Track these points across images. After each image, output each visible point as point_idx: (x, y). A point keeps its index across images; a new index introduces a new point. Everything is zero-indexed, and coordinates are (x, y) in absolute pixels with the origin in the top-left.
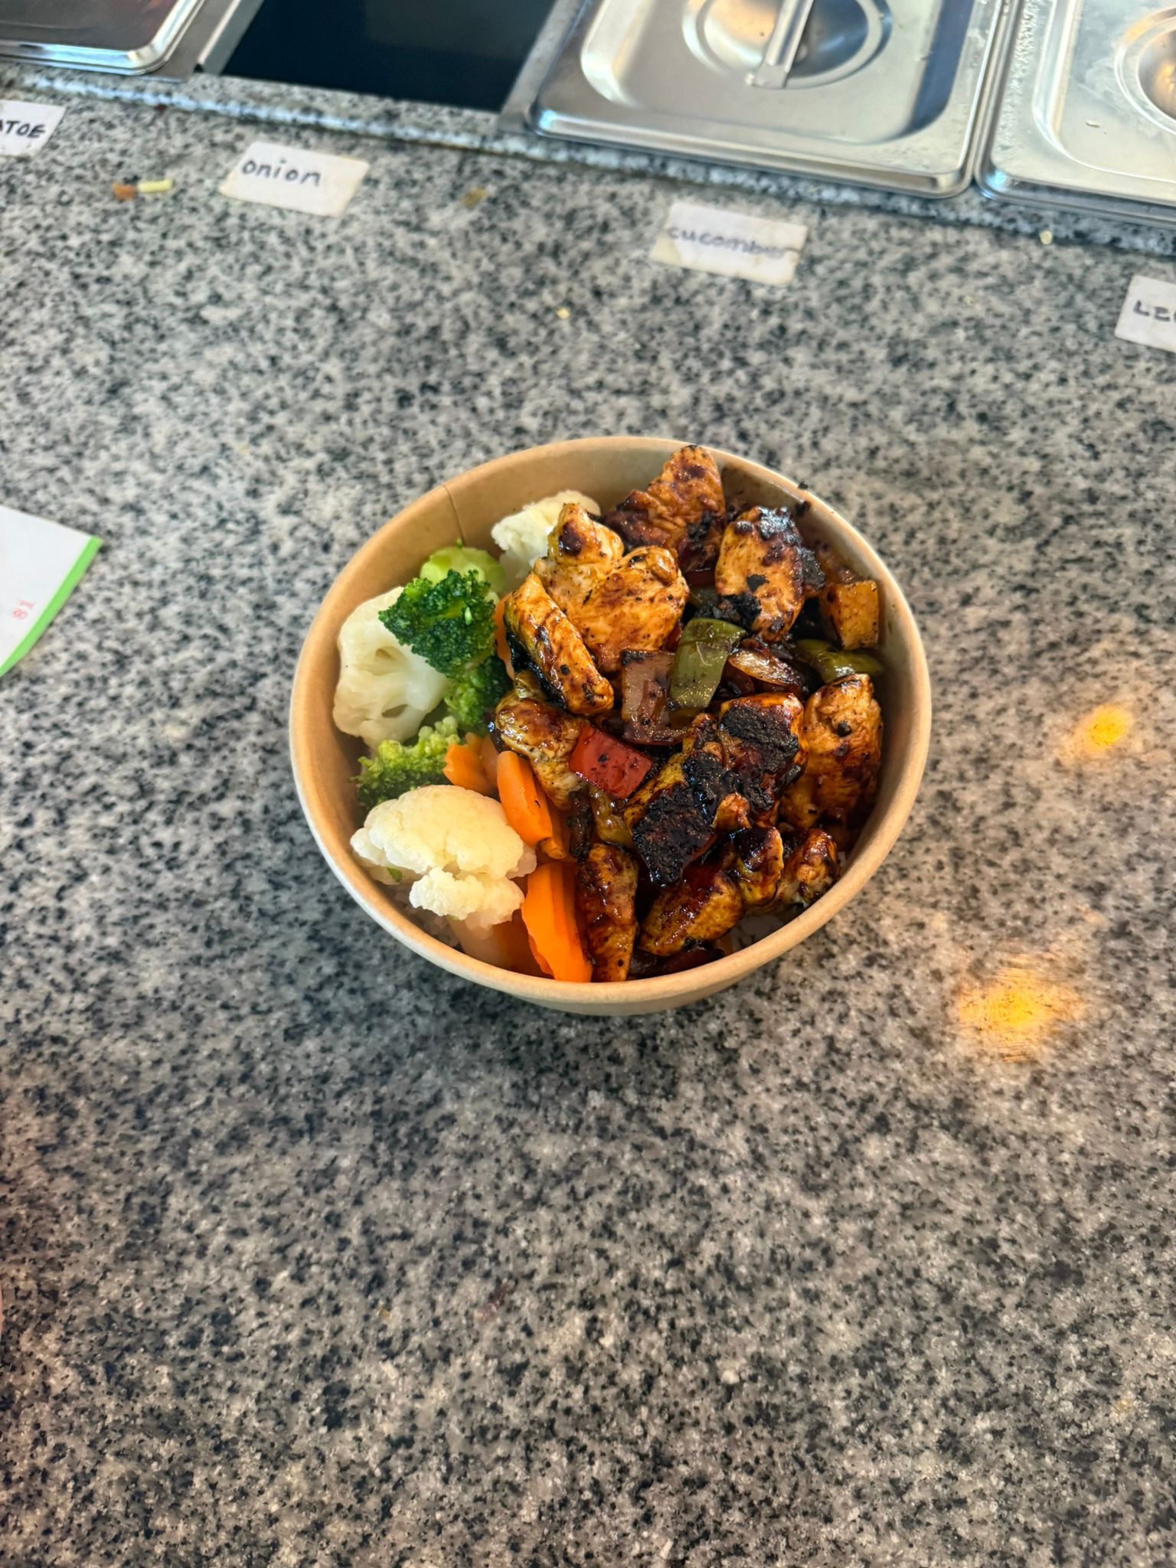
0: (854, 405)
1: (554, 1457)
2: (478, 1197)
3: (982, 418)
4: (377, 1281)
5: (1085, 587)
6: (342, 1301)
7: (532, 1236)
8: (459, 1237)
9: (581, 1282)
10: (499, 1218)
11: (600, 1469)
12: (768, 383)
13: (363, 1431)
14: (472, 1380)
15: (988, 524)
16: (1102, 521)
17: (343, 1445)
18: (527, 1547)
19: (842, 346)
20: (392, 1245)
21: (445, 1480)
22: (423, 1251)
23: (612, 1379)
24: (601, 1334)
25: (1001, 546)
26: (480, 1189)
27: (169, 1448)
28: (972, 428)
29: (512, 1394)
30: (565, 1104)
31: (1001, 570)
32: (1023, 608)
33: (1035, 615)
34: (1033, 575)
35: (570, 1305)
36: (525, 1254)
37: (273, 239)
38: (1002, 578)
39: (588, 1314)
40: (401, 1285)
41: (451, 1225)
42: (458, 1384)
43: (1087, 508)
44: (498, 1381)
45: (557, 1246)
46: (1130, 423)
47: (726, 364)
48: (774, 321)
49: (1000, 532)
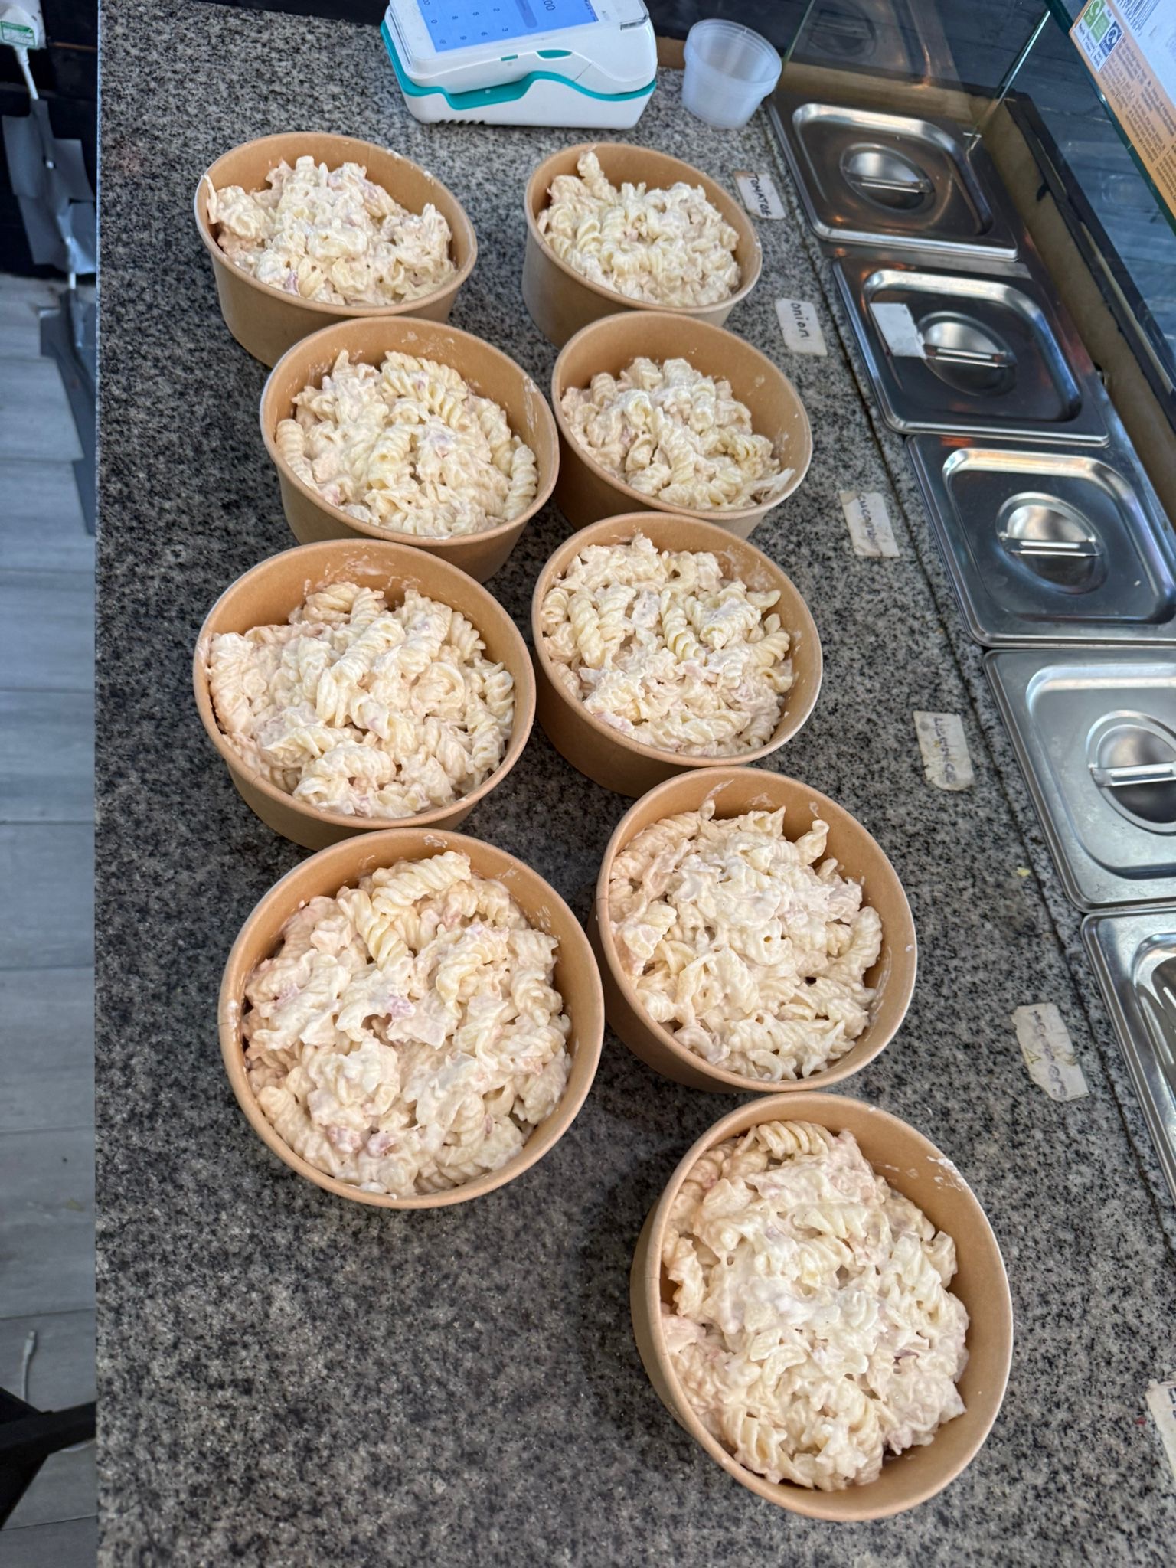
12: (793, 559)
17: (217, 513)
19: (834, 588)
27: (190, 453)
37: (760, 328)
46: (861, 726)
47: (794, 539)
48: (831, 554)
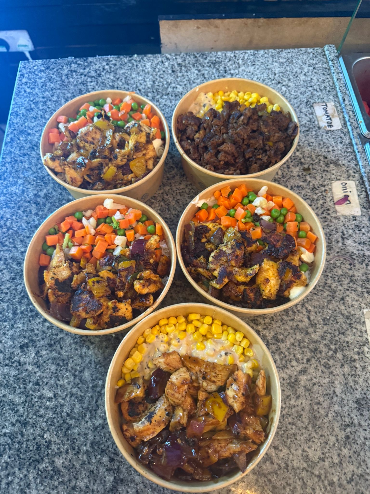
0: (334, 392)
1: (22, 399)
2: (73, 361)
3: (347, 437)
4: (50, 345)
5: (295, 488)
6: (45, 339)
7: (67, 377)
8: (63, 360)
9: (59, 393)
10: (69, 368)
11: (21, 410)
13: (20, 354)
14: (34, 374)
15: (306, 449)
16: (323, 490)
18: (4, 399)
20: (59, 346)
21: (14, 376)
22: (59, 353)
23: (40, 407)
24: (49, 401)
25: (300, 455)
26: (75, 361)
28: (342, 435)
29: (33, 385)
30: (98, 375)
31: (291, 457)
32: (280, 468)
33: (279, 472)
34: (293, 469)
35: (54, 391)
36: (63, 377)
38: (288, 458)
39: (53, 396)
40: (51, 351)
41: (65, 357)
42: (33, 371)
43: (326, 483)
44: (35, 380)
45: (66, 384)
49: (305, 454)
